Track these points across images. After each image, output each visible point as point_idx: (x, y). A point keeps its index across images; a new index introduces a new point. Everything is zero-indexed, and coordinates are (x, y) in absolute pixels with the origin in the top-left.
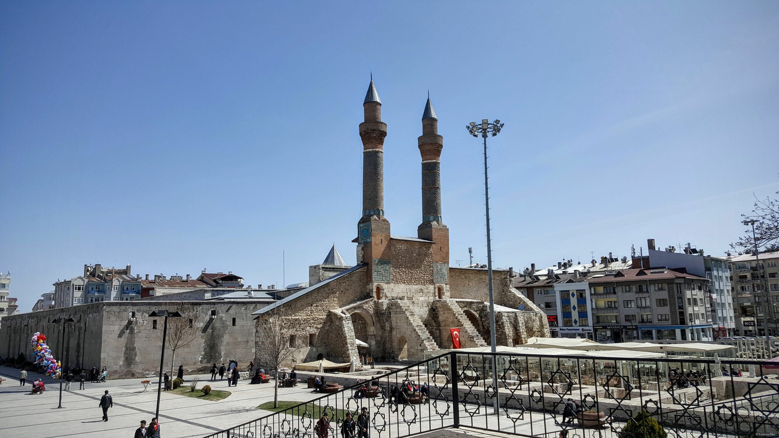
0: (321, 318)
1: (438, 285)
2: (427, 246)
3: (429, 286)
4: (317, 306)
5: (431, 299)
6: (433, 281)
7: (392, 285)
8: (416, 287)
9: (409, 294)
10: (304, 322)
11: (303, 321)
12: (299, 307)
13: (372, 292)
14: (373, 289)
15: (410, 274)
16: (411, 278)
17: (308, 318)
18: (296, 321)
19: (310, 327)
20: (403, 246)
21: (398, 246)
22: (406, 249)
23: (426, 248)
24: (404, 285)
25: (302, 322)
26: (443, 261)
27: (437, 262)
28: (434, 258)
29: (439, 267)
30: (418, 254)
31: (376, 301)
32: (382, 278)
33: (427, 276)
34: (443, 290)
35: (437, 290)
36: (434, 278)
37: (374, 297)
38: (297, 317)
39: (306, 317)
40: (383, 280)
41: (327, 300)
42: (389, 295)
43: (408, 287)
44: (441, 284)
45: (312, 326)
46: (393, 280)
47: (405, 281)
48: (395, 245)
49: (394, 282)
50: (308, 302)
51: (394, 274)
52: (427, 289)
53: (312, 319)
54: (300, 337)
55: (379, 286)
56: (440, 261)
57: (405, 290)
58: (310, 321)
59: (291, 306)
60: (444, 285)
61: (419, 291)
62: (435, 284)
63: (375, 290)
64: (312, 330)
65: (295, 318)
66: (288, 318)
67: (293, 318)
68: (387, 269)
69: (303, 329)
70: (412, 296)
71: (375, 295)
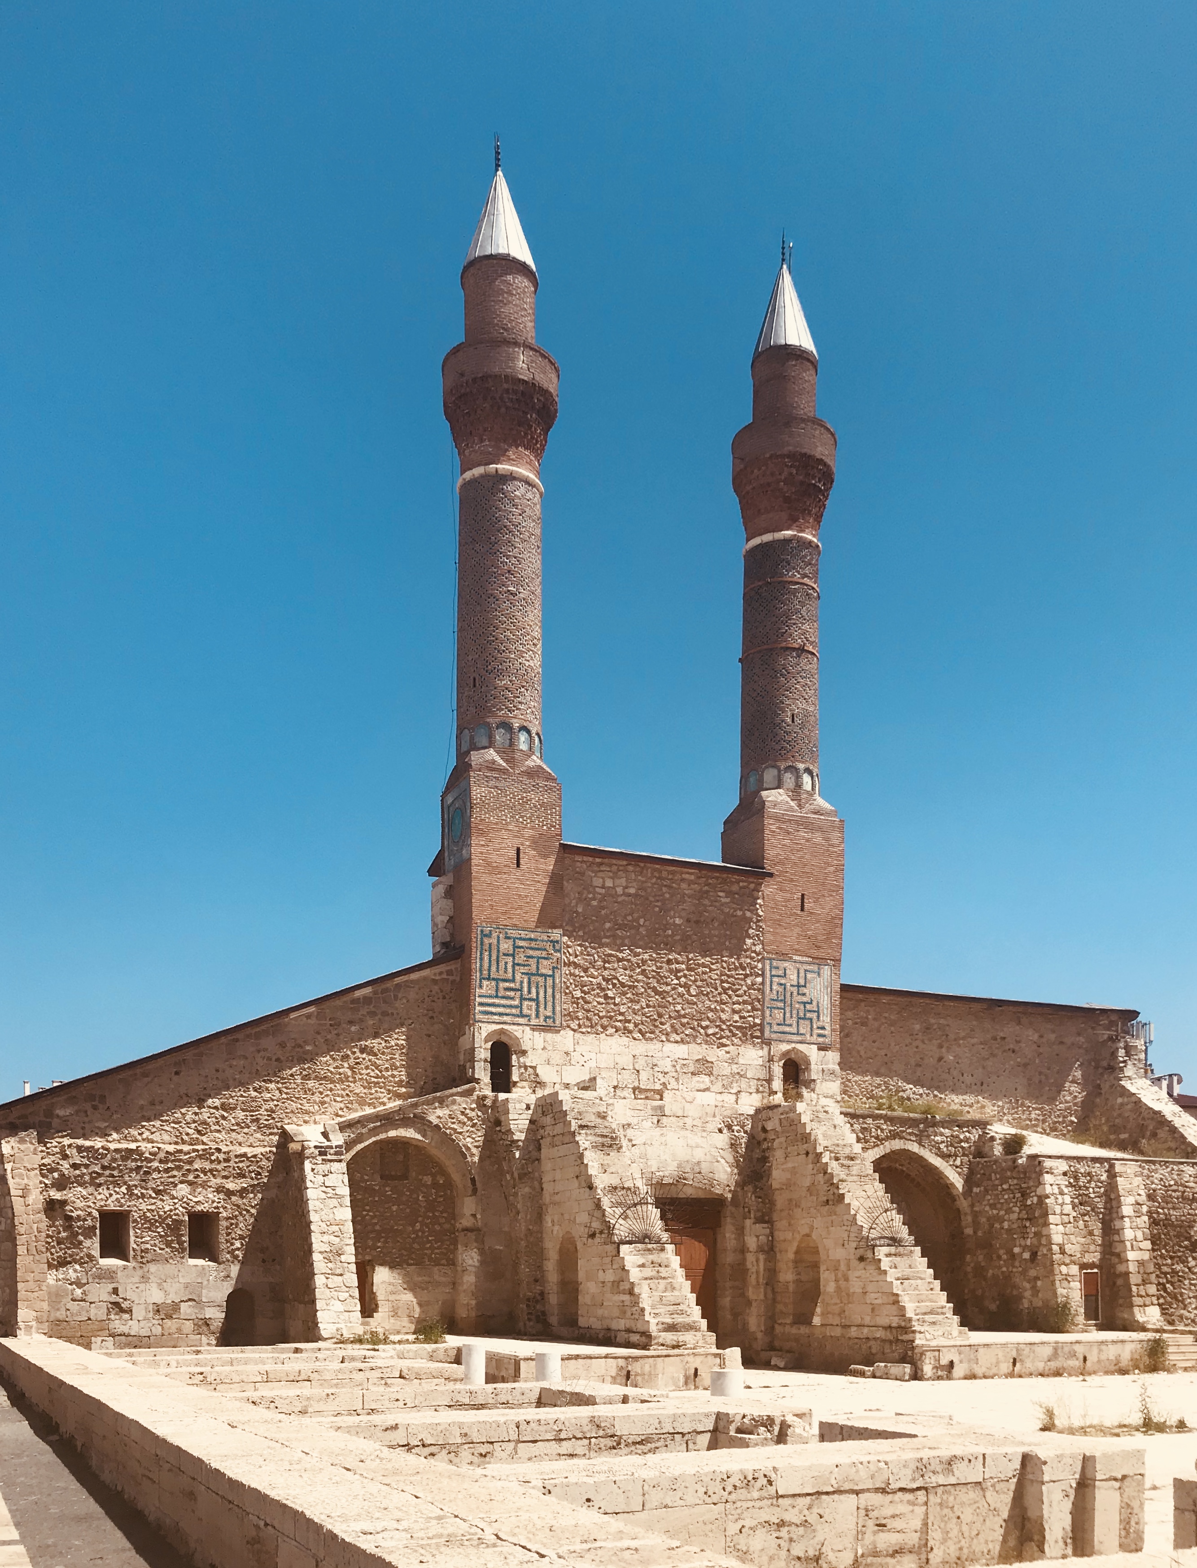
0: (244, 1155)
1: (785, 1047)
2: (735, 888)
3: (742, 1049)
4: (224, 1107)
5: (749, 1104)
6: (762, 1031)
7: (566, 1039)
8: (681, 1051)
9: (644, 1076)
10: (162, 1167)
11: (161, 1161)
12: (142, 1107)
13: (472, 1059)
14: (473, 1049)
15: (655, 999)
16: (660, 1015)
17: (180, 1151)
18: (124, 1159)
19: (190, 1183)
20: (623, 881)
21: (597, 882)
22: (636, 895)
23: (729, 894)
24: (625, 1040)
25: (156, 1164)
26: (816, 953)
27: (784, 956)
28: (769, 937)
29: (794, 977)
30: (693, 918)
31: (484, 1097)
32: (520, 1007)
33: (734, 1012)
34: (808, 1068)
35: (778, 1070)
36: (768, 1019)
37: (477, 1081)
38: (133, 1146)
39: (171, 1148)
40: (522, 1015)
41: (272, 1086)
42: (546, 1074)
43: (641, 1047)
44: (800, 1047)
45: (199, 1181)
46: (571, 1016)
47: (631, 1026)
48: (582, 874)
49: (574, 1025)
50: (183, 1091)
51: (578, 994)
52: (732, 1061)
53: (200, 1157)
54: (150, 1224)
55: (504, 1039)
56: (797, 952)
57: (625, 1061)
58: (190, 1162)
59: (103, 1099)
60: (812, 1053)
61: (692, 1069)
62: (769, 1044)
63: (483, 1053)
64: (200, 1198)
65: (124, 1145)
66: (88, 1143)
67: (112, 1146)
68: (544, 971)
69: (158, 1192)
70: (658, 1087)
71: (483, 1073)
